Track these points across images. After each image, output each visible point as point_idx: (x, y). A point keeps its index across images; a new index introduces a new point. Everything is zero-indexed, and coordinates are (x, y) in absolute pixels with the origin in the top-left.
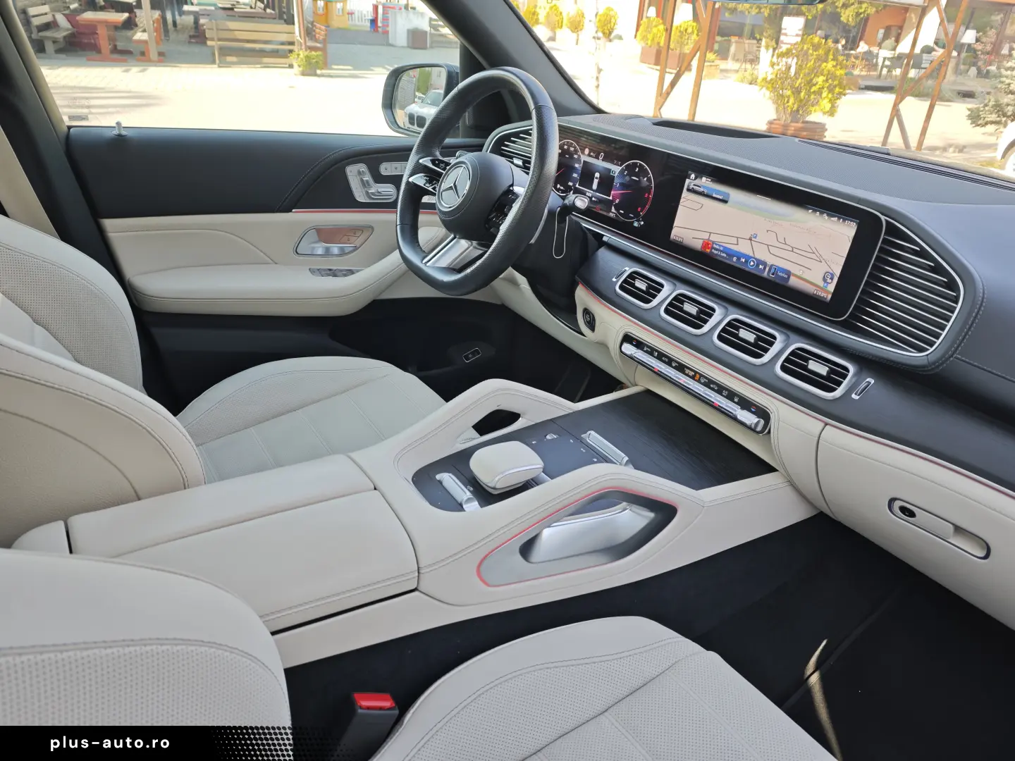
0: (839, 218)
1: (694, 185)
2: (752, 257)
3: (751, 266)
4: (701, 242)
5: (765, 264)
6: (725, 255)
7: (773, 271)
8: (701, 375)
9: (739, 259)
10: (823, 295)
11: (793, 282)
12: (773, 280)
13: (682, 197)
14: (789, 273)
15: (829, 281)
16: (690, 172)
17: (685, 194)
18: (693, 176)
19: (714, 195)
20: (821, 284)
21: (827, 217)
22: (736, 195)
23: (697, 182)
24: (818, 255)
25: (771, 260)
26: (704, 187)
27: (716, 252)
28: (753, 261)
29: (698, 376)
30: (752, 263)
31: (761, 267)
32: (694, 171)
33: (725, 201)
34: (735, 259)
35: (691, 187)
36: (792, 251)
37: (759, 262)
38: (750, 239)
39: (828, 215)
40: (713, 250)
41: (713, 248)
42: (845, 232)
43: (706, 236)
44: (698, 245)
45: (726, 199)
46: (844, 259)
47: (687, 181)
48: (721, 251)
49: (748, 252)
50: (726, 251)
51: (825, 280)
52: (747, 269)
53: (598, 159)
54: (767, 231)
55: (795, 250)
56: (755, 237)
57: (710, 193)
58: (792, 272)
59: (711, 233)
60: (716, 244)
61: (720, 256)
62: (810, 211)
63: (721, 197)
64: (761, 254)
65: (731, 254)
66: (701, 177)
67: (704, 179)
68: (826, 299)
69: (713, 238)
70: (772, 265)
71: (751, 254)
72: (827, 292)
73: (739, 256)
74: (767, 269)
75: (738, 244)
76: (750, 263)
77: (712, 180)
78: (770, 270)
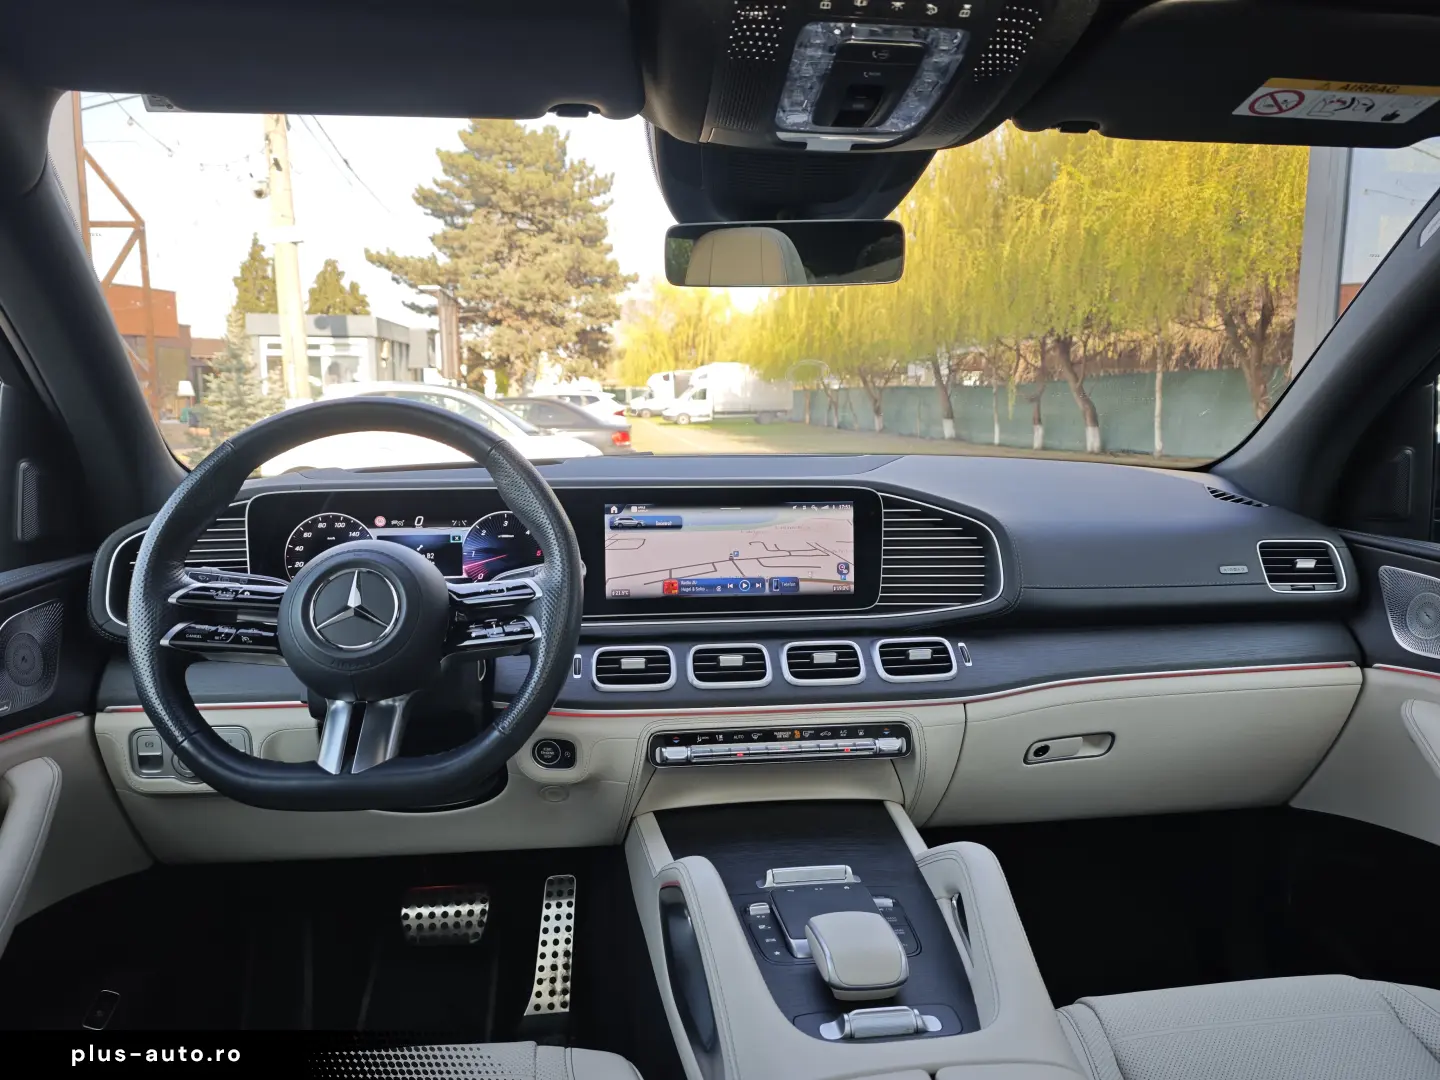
0: (831, 506)
1: (621, 519)
2: (742, 579)
3: (745, 590)
4: (661, 584)
5: (761, 580)
6: (703, 589)
7: (775, 584)
8: (801, 730)
9: (724, 587)
10: (845, 588)
11: (805, 587)
12: (779, 594)
13: (606, 539)
14: (796, 581)
15: (845, 571)
16: (606, 506)
17: (609, 534)
18: (614, 509)
19: (658, 524)
20: (838, 577)
21: (816, 509)
22: (687, 515)
23: (625, 513)
24: (823, 550)
25: (767, 574)
26: (637, 518)
27: (687, 590)
28: (746, 583)
29: (797, 733)
30: (744, 586)
31: (757, 585)
32: (614, 502)
33: (678, 527)
34: (719, 589)
35: (617, 522)
36: (790, 555)
37: (753, 581)
38: (731, 559)
39: (816, 505)
40: (684, 590)
41: (680, 586)
42: (843, 517)
43: (665, 576)
44: (657, 590)
45: (679, 524)
46: (852, 544)
47: (607, 518)
48: (695, 586)
49: (736, 574)
50: (701, 583)
51: (840, 572)
52: (740, 594)
53: (414, 526)
54: (750, 544)
55: (792, 553)
56: (737, 555)
57: (650, 523)
58: (799, 577)
59: (670, 570)
60: (685, 581)
61: (695, 592)
62: (795, 507)
63: (670, 524)
64: (752, 570)
65: (710, 585)
66: (629, 508)
67: (634, 509)
68: (850, 591)
69: (676, 574)
70: (771, 580)
71: (740, 576)
72: (848, 583)
73: (723, 583)
74: (767, 585)
75: (716, 570)
76: (742, 586)
77: (647, 507)
78: (771, 585)
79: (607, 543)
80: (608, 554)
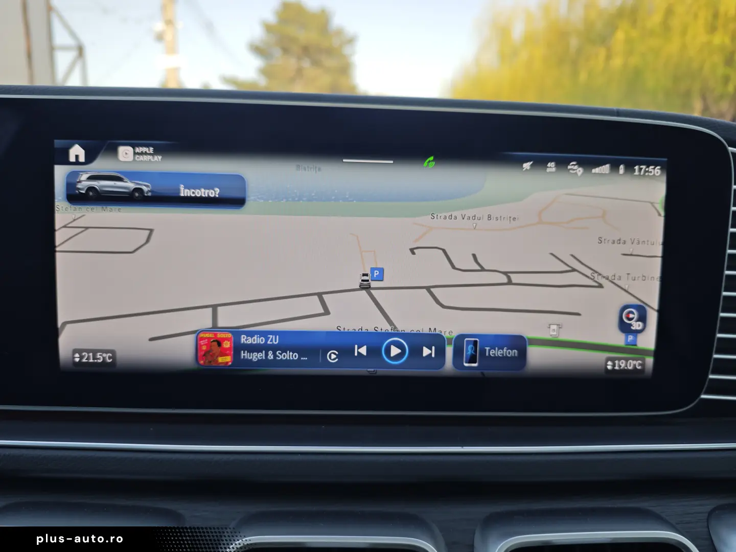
0: (615, 166)
1: (91, 178)
2: (389, 335)
3: (394, 359)
4: (191, 339)
5: (437, 341)
6: (294, 356)
7: (468, 351)
9: (346, 352)
10: (631, 365)
11: (537, 357)
12: (478, 373)
13: (58, 225)
14: (519, 343)
15: (636, 326)
16: (58, 143)
17: (63, 212)
18: (77, 151)
19: (184, 192)
20: (619, 339)
21: (580, 171)
23: (102, 165)
24: (588, 272)
25: (450, 326)
26: (132, 175)
27: (256, 357)
28: (398, 345)
30: (395, 351)
31: (426, 351)
32: (75, 135)
33: (237, 202)
34: (332, 357)
35: (84, 184)
36: (510, 282)
37: (416, 341)
38: (365, 286)
39: (581, 163)
40: (244, 355)
41: (238, 348)
42: (641, 195)
43: (203, 320)
44: (179, 353)
45: (234, 194)
46: (658, 262)
47: (60, 173)
48: (274, 348)
49: (374, 323)
50: (289, 341)
51: (624, 327)
52: (381, 371)
54: (412, 251)
55: (515, 278)
56: (380, 278)
57: (164, 188)
58: (528, 334)
59: (214, 307)
60: (251, 334)
61: (275, 363)
62: (527, 166)
63: (214, 193)
64: (413, 316)
65: (312, 346)
66: (113, 150)
67: (125, 152)
68: (642, 371)
69: (228, 319)
70: (461, 337)
71: (385, 327)
72: (645, 352)
73: (344, 343)
74: (449, 351)
75: (327, 312)
76: (388, 351)
77: (157, 151)
78: (458, 352)
79: (59, 237)
80: (62, 261)
